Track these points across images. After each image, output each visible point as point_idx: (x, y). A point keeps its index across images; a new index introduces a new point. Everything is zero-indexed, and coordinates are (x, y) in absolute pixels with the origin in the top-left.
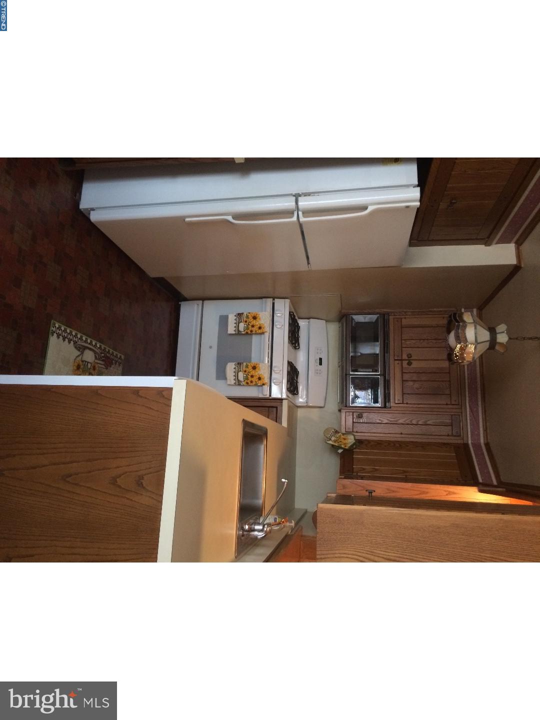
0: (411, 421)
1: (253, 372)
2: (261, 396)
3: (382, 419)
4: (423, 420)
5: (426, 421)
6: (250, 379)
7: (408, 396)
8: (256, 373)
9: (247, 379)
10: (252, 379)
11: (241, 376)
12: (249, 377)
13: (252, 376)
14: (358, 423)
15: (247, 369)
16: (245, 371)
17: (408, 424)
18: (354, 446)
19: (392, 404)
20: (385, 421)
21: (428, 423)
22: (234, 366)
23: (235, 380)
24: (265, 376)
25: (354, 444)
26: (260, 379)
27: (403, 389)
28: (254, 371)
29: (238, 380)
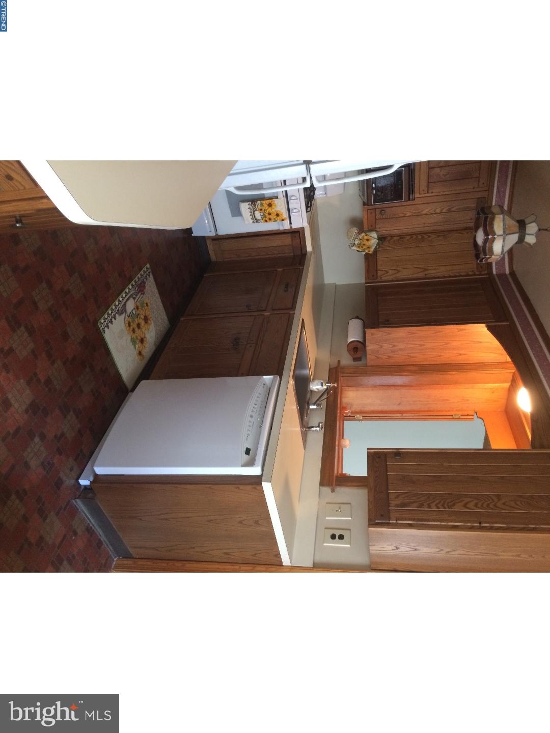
0: (435, 210)
1: (269, 210)
2: (281, 228)
3: (404, 212)
4: (448, 208)
5: (450, 209)
6: (268, 217)
7: (433, 184)
8: (273, 210)
9: (265, 217)
10: (270, 217)
11: (258, 215)
12: (266, 214)
13: (270, 214)
14: (380, 219)
15: (262, 208)
16: (261, 210)
17: (432, 214)
18: (378, 247)
19: (417, 195)
20: (408, 214)
21: (453, 210)
22: (248, 206)
23: (252, 219)
24: (282, 211)
25: (378, 244)
26: (278, 215)
27: (428, 178)
28: (270, 208)
29: (256, 219)
